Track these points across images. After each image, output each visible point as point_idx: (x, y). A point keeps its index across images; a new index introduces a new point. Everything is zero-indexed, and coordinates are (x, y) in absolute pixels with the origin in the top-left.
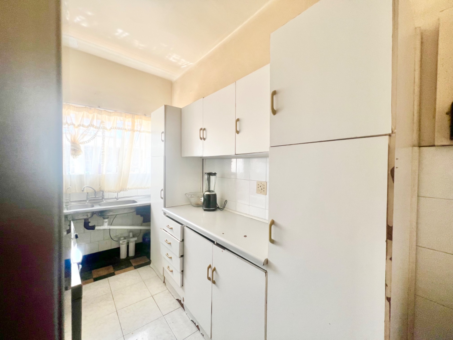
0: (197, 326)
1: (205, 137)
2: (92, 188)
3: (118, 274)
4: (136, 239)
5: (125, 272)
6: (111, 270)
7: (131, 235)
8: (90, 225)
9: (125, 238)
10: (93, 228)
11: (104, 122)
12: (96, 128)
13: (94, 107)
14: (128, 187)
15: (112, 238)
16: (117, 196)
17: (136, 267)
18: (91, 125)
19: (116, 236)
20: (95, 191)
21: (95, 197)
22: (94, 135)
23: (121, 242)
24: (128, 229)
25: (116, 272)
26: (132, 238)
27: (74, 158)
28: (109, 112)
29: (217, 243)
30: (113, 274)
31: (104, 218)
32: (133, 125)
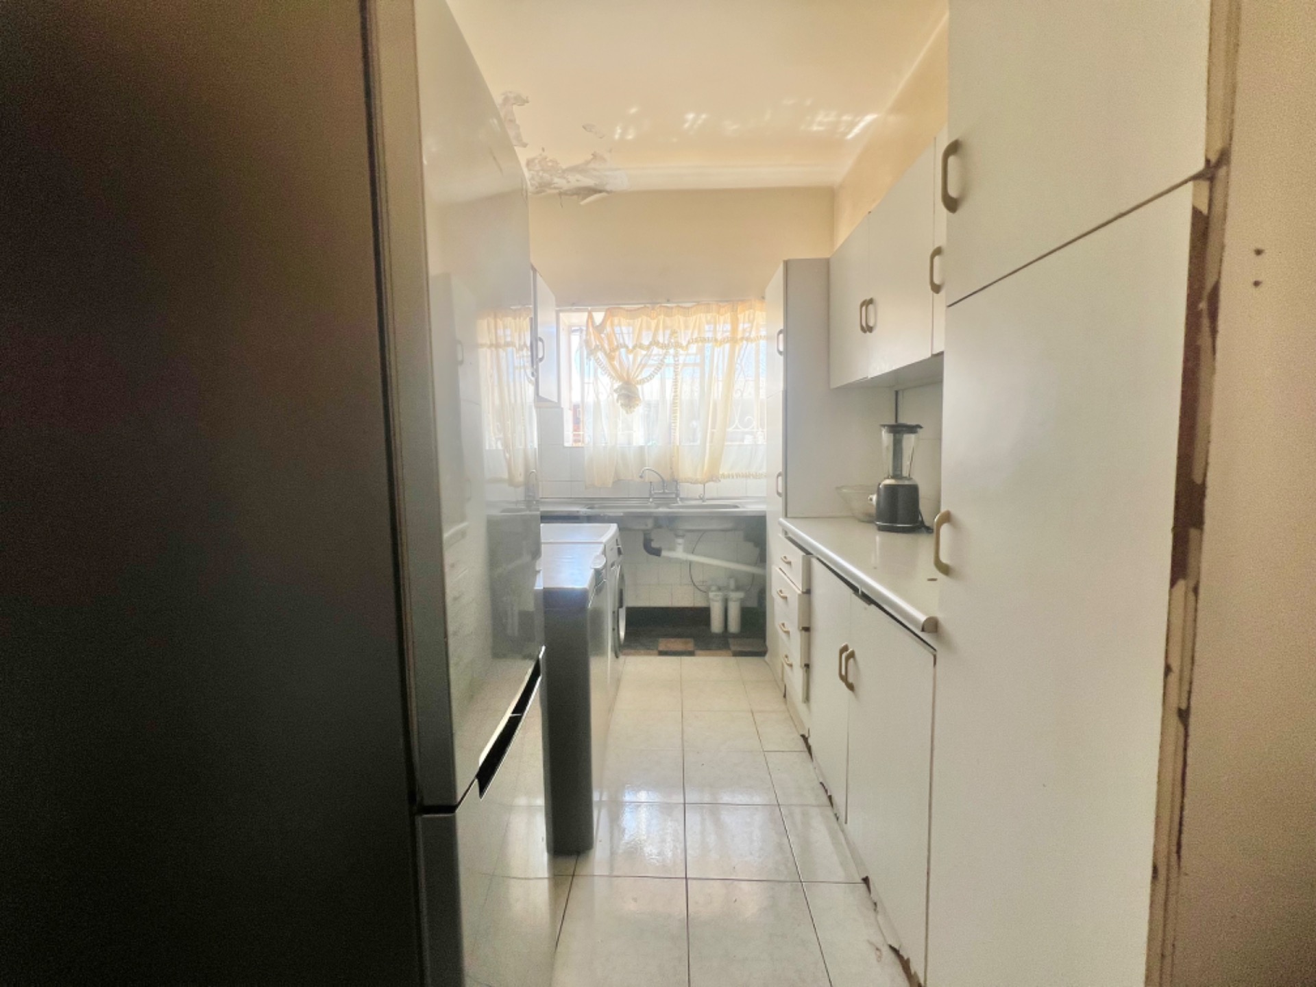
0: (830, 798)
1: (871, 324)
2: (657, 473)
3: (699, 655)
4: (741, 595)
5: (713, 655)
6: (690, 646)
7: (732, 584)
8: (654, 545)
9: (719, 589)
10: (657, 552)
11: (676, 332)
12: (662, 348)
13: (658, 303)
14: (721, 473)
15: (694, 585)
16: (702, 493)
17: (736, 654)
18: (655, 343)
19: (703, 582)
20: (663, 481)
21: (664, 493)
22: (660, 364)
23: (711, 595)
24: (726, 569)
25: (698, 652)
26: (733, 591)
27: (627, 413)
28: (685, 308)
29: (862, 592)
30: (691, 654)
31: (677, 536)
32: (734, 329)
